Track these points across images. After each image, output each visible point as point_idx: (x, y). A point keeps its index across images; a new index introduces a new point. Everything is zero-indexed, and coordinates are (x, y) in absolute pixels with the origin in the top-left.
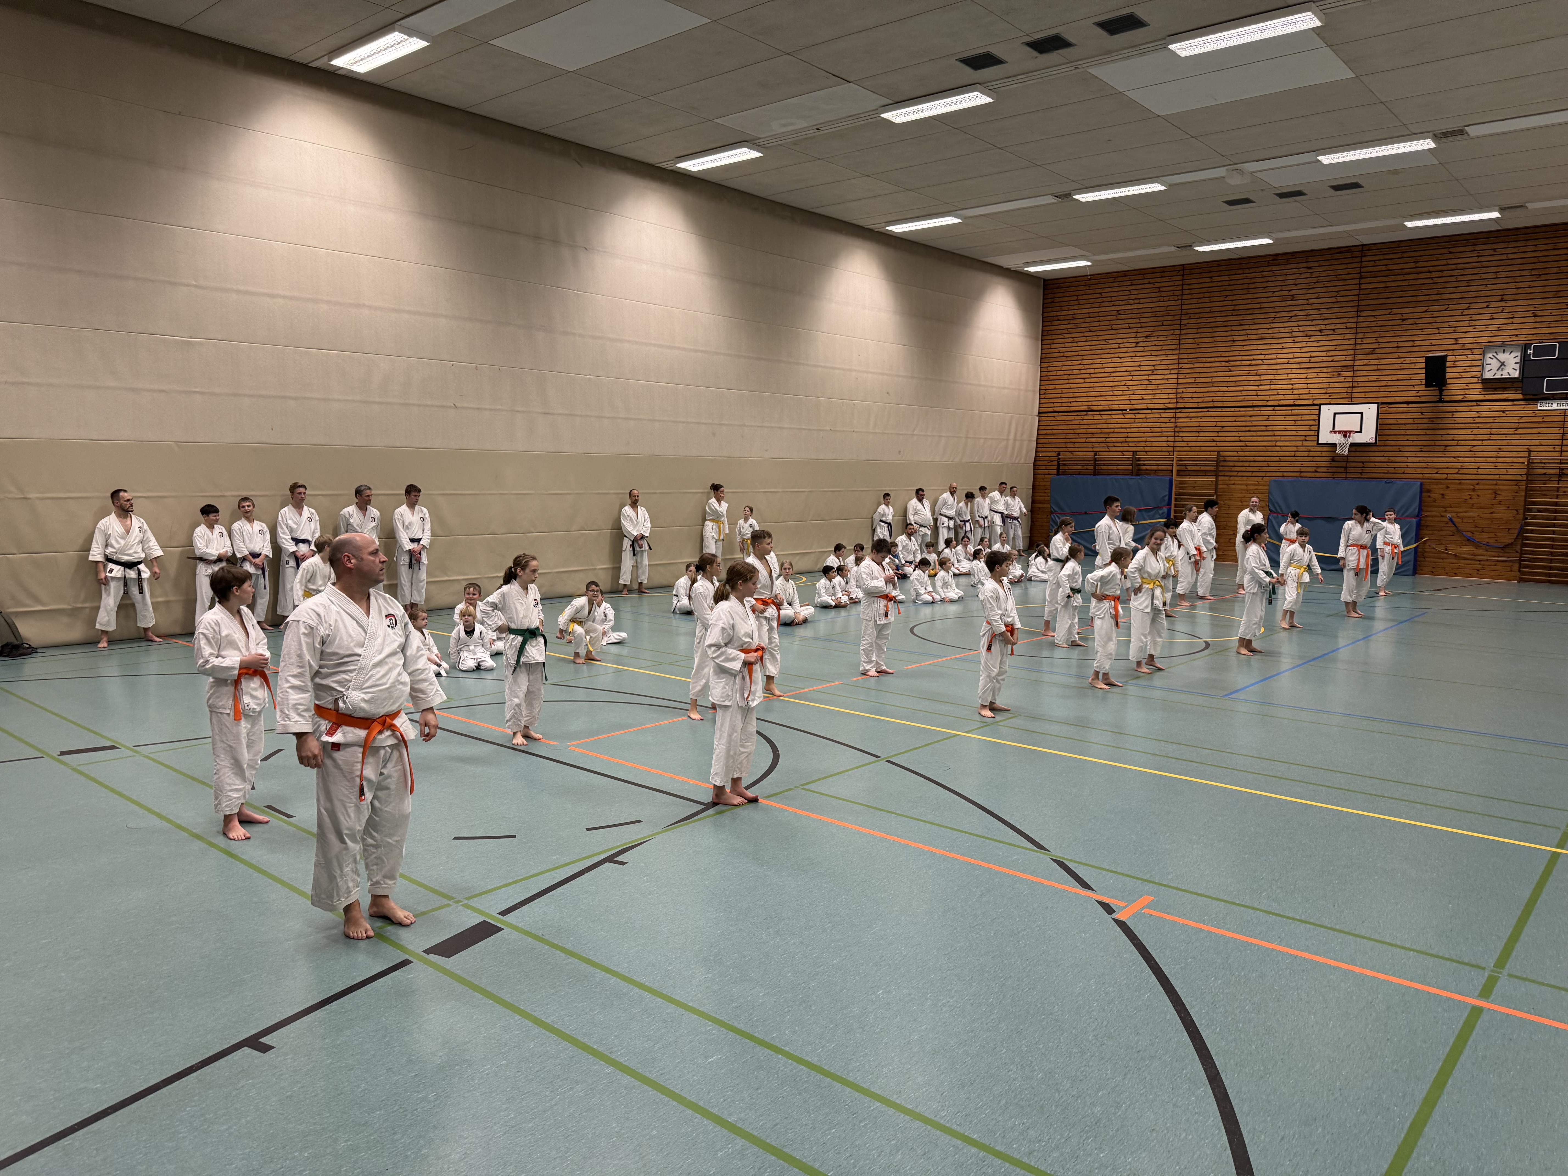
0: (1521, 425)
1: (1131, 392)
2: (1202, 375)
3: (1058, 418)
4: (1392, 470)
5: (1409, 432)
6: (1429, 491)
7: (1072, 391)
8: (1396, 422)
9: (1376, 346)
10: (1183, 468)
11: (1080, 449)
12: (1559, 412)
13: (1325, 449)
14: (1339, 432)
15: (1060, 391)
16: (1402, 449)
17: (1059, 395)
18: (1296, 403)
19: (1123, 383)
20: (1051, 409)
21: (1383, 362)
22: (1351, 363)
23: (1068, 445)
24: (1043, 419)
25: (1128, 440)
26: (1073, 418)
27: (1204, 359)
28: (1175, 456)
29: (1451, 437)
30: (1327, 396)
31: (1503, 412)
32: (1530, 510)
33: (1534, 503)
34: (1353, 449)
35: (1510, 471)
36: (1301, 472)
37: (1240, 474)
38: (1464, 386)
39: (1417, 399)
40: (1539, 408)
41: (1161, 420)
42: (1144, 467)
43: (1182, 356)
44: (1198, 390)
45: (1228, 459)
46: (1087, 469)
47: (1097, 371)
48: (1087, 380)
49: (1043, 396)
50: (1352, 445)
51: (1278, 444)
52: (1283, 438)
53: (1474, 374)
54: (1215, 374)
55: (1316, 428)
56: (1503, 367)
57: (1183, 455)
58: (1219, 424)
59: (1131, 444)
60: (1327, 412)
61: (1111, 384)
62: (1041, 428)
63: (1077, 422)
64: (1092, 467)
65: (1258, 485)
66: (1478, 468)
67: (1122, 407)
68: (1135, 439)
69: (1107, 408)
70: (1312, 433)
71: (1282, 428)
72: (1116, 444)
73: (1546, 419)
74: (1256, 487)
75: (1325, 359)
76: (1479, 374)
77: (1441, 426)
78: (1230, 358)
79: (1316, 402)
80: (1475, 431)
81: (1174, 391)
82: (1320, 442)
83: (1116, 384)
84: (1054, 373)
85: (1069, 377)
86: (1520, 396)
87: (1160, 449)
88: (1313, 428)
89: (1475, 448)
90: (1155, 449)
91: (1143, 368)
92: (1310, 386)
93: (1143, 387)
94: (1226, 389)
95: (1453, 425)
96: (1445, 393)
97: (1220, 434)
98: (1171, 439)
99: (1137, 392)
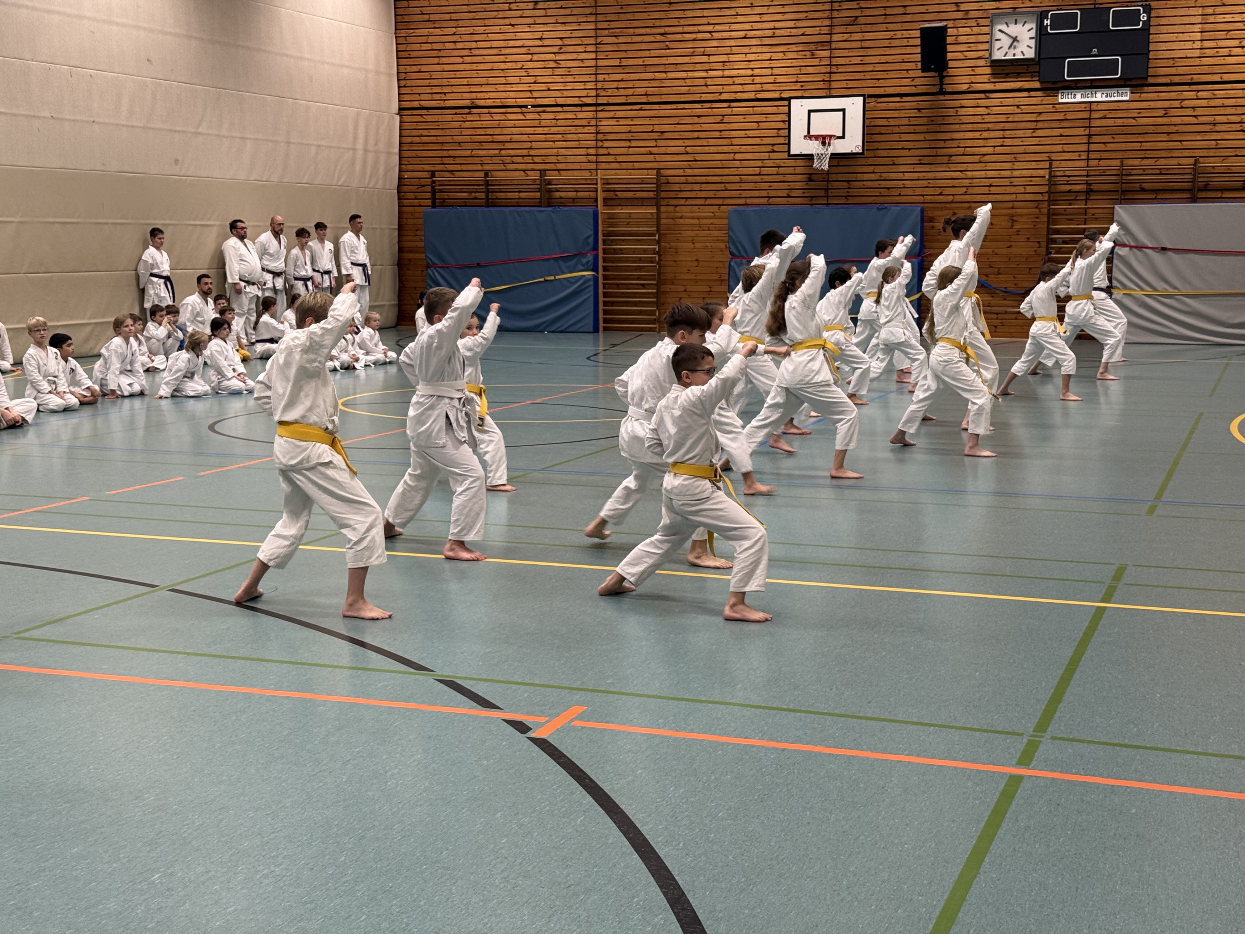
0: (1040, 125)
1: (532, 79)
2: (630, 54)
3: (429, 118)
4: (884, 192)
5: (904, 137)
6: (932, 220)
7: (445, 75)
8: (887, 123)
9: (858, 13)
10: (611, 195)
11: (464, 167)
12: (1084, 105)
13: (800, 163)
14: (817, 137)
15: (427, 75)
16: (897, 161)
17: (426, 82)
18: (759, 96)
19: (519, 65)
20: (416, 104)
21: (868, 36)
22: (827, 38)
23: (446, 160)
24: (406, 119)
25: (532, 152)
26: (449, 118)
27: (632, 31)
28: (599, 177)
29: (955, 144)
30: (798, 86)
31: (1018, 106)
32: (1054, 241)
33: (1058, 232)
34: (835, 162)
35: (1029, 189)
36: (770, 197)
37: (689, 202)
38: (968, 71)
39: (913, 90)
40: (1060, 101)
41: (577, 122)
42: (557, 195)
43: (600, 25)
44: (625, 77)
45: (672, 180)
46: (476, 198)
47: (480, 44)
48: (467, 59)
49: (403, 83)
50: (834, 156)
51: (738, 156)
52: (743, 149)
53: (981, 54)
54: (647, 54)
55: (785, 133)
56: (1015, 43)
57: (611, 175)
58: (657, 128)
59: (537, 159)
60: (799, 108)
61: (503, 66)
62: (405, 133)
63: (456, 125)
64: (483, 195)
65: (714, 217)
66: (990, 186)
67: (520, 102)
68: (543, 152)
69: (498, 103)
70: (781, 140)
71: (742, 134)
72: (516, 160)
73: (1069, 116)
74: (711, 221)
75: (794, 32)
76: (987, 56)
77: (943, 128)
78: (668, 30)
79: (785, 95)
80: (985, 135)
81: (593, 78)
82: (792, 153)
83: (509, 65)
84: (417, 47)
85: (440, 54)
86: (1037, 85)
87: (577, 166)
88: (782, 133)
89: (987, 158)
90: (571, 166)
91: (547, 42)
92: (776, 71)
93: (549, 72)
94: (663, 76)
95: (958, 126)
96: (947, 80)
97: (660, 143)
98: (592, 151)
99: (540, 79)
